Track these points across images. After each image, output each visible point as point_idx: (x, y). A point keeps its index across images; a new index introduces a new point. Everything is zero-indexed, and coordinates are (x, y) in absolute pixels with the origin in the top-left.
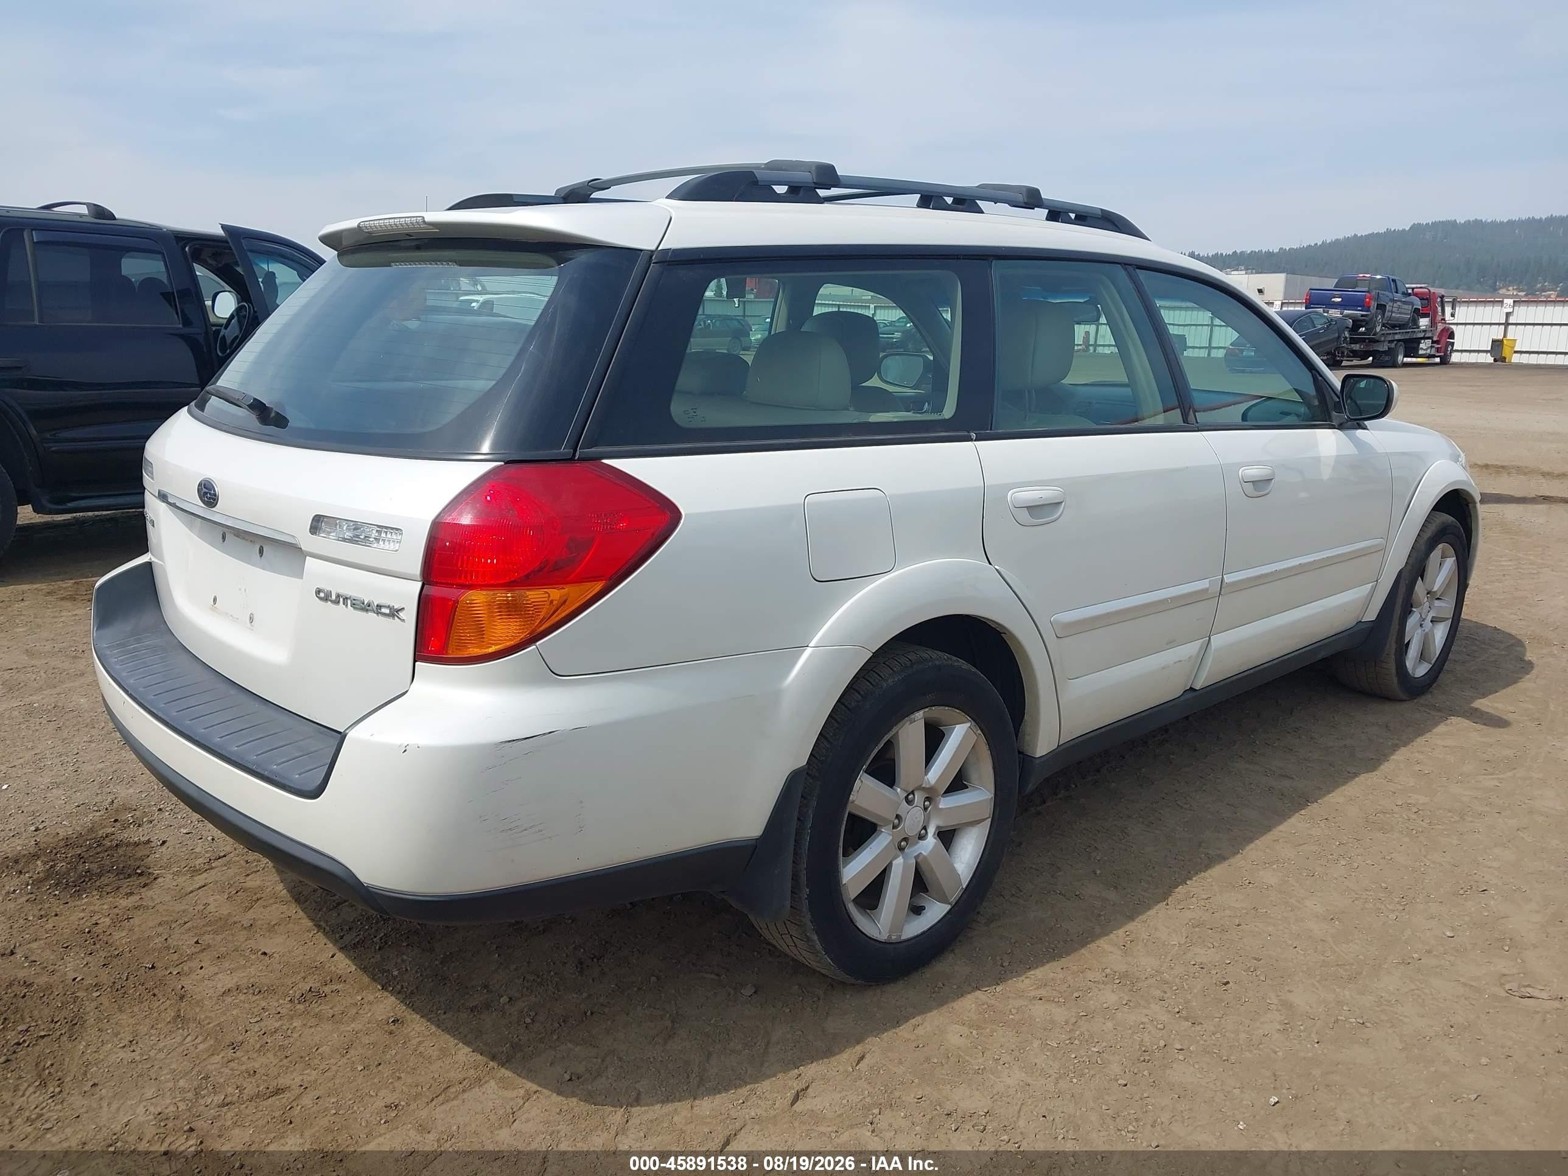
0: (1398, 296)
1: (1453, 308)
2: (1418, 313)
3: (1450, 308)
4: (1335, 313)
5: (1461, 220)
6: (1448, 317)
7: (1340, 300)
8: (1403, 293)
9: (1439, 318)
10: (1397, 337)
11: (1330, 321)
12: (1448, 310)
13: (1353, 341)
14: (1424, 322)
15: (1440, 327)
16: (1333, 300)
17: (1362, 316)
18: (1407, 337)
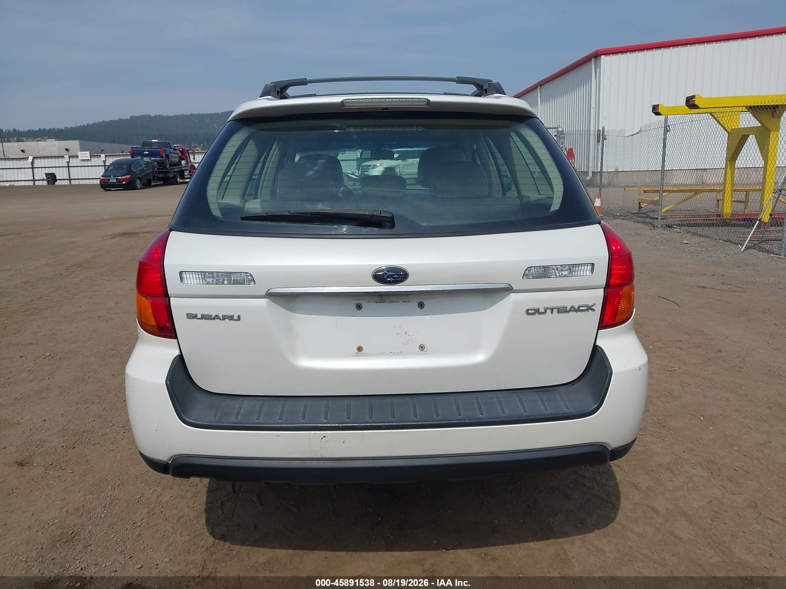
0: (172, 151)
1: (194, 156)
2: (181, 159)
3: (192, 156)
4: (146, 159)
5: (153, 115)
6: (192, 159)
7: (148, 153)
8: (173, 149)
9: (188, 160)
10: (176, 170)
11: (148, 163)
12: (191, 157)
13: (159, 173)
14: (183, 162)
15: (190, 164)
16: (144, 153)
17: (160, 160)
18: (179, 170)
